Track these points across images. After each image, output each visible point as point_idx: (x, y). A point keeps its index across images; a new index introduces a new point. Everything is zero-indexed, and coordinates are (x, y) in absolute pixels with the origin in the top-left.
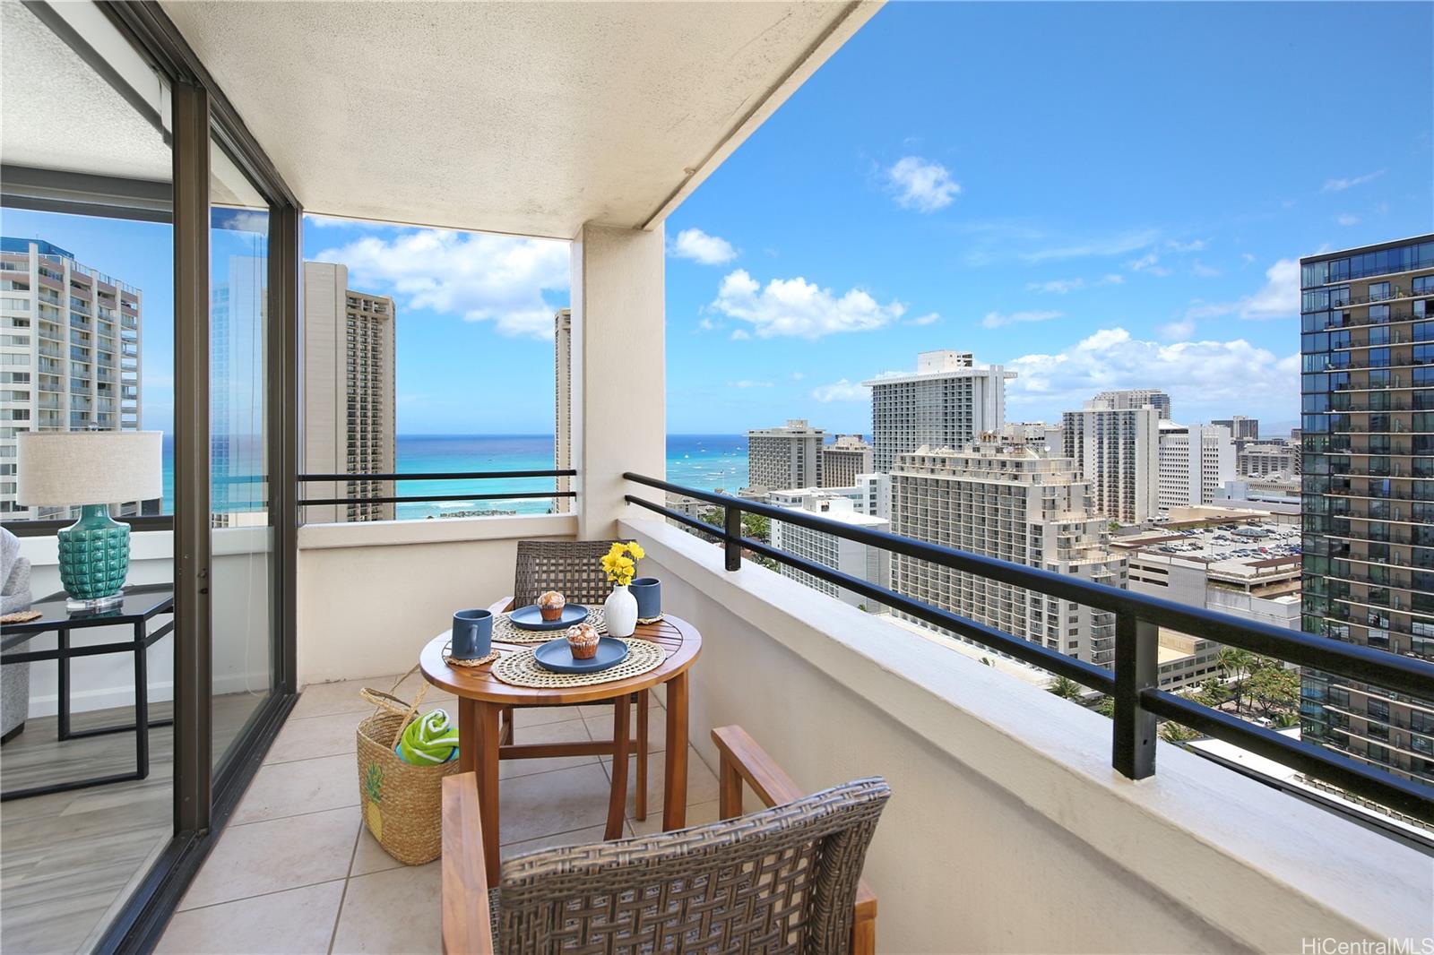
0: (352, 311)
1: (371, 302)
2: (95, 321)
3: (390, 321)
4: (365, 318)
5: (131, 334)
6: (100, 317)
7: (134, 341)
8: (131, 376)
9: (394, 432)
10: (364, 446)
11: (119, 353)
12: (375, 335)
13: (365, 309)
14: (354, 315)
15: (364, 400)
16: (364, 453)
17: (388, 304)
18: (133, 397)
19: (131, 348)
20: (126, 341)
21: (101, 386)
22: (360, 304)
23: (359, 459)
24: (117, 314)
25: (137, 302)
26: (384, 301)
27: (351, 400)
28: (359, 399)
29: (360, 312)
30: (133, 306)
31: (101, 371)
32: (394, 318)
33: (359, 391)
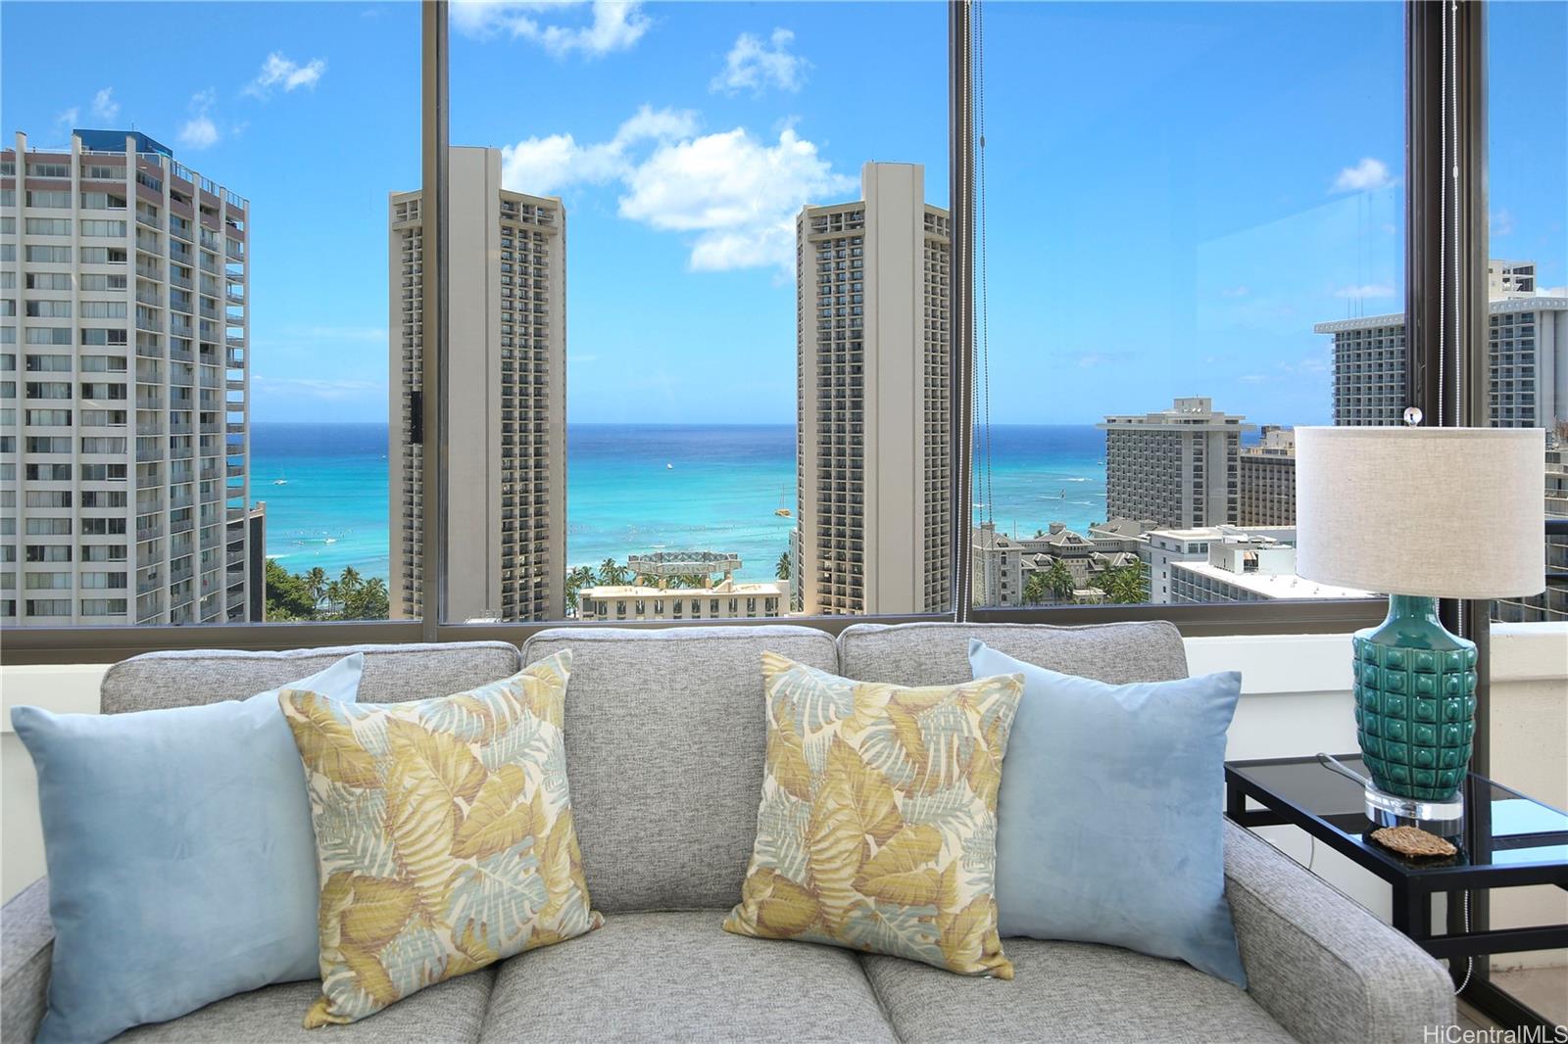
0: (508, 223)
1: (533, 207)
2: (197, 248)
3: (559, 237)
4: (524, 234)
5: (236, 268)
6: (202, 243)
7: (241, 279)
8: (235, 332)
9: (564, 419)
10: (524, 442)
11: (223, 299)
12: (538, 261)
13: (525, 220)
14: (510, 229)
15: (524, 369)
16: (524, 454)
17: (556, 210)
18: (239, 365)
19: (237, 290)
20: (232, 279)
21: (204, 348)
22: (518, 211)
23: (517, 463)
24: (220, 238)
25: (244, 220)
26: (548, 206)
27: (507, 367)
28: (517, 365)
29: (518, 225)
30: (240, 225)
31: (205, 326)
32: (564, 231)
33: (517, 353)
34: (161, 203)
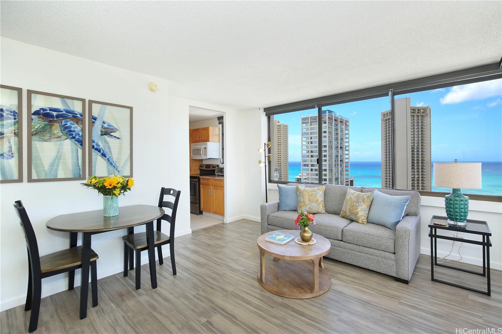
0: (413, 114)
1: (420, 109)
2: (339, 129)
3: (429, 116)
4: (418, 116)
5: (347, 132)
6: (340, 128)
7: (348, 134)
8: (347, 144)
9: (431, 160)
10: (418, 166)
11: (344, 138)
12: (422, 122)
13: (418, 113)
14: (414, 116)
15: (418, 148)
16: (418, 169)
17: (428, 109)
18: (348, 150)
19: (347, 136)
20: (346, 134)
21: (341, 148)
22: (416, 111)
23: (416, 171)
24: (344, 127)
25: (348, 123)
26: (425, 108)
27: (413, 148)
28: (416, 148)
29: (415, 114)
30: (347, 124)
31: (341, 143)
32: (430, 114)
33: (416, 145)
34: (333, 122)
